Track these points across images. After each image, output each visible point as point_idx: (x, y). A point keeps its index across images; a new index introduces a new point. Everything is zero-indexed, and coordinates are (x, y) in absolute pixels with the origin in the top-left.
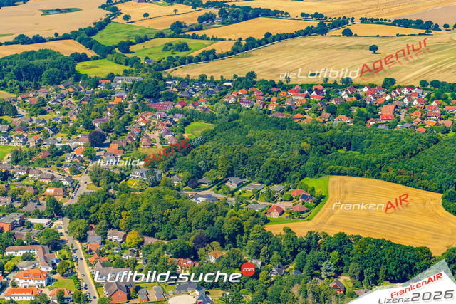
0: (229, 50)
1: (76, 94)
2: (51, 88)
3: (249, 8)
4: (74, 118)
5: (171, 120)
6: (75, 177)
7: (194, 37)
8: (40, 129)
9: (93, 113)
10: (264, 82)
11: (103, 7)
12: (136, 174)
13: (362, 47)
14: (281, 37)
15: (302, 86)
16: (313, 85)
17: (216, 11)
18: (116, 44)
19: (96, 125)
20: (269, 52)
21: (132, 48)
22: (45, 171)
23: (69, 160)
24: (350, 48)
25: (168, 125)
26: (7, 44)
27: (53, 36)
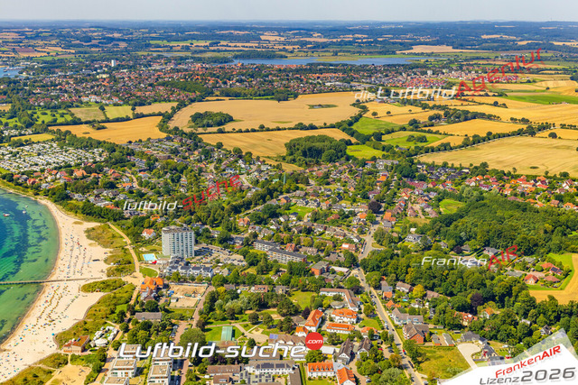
0: (460, 143)
1: (351, 171)
2: (330, 165)
3: (468, 112)
4: (352, 189)
5: (428, 196)
6: (361, 236)
7: (430, 132)
8: (328, 196)
9: (367, 187)
10: (495, 171)
11: (354, 105)
12: (410, 238)
13: (568, 148)
14: (500, 136)
15: (527, 176)
16: (536, 176)
17: (442, 113)
18: (371, 134)
19: (371, 196)
20: (492, 147)
21: (384, 137)
22: (338, 230)
23: (355, 223)
24: (557, 147)
25: (426, 201)
26: (290, 129)
27: (322, 125)
